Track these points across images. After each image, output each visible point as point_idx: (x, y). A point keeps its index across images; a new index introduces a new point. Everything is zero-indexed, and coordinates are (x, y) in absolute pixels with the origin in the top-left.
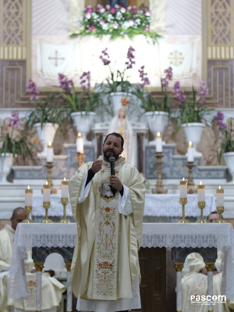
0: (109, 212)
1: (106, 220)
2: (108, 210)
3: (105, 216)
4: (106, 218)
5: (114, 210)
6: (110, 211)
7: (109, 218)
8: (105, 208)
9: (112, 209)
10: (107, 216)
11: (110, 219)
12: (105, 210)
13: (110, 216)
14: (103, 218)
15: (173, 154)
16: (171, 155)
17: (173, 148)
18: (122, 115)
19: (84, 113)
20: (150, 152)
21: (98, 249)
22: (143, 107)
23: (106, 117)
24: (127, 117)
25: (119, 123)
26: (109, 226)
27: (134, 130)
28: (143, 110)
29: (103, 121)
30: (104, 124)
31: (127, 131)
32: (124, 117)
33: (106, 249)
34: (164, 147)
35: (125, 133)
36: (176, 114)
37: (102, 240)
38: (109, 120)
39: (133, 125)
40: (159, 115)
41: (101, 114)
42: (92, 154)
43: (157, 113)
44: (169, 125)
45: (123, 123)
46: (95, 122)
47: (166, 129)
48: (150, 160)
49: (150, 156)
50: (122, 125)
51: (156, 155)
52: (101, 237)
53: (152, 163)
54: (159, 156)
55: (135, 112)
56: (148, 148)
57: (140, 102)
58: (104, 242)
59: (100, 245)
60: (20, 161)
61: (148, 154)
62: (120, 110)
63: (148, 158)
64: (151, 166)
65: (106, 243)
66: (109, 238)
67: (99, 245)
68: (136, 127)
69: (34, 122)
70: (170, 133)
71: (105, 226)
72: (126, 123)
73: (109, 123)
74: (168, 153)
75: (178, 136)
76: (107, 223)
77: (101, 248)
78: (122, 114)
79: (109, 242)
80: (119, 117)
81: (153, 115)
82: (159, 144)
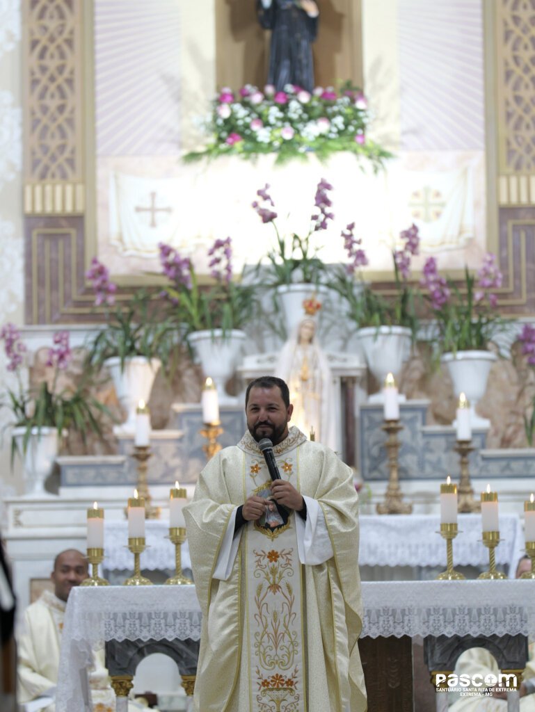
0: (276, 561)
1: (271, 581)
2: (273, 556)
3: (267, 570)
4: (270, 576)
5: (289, 556)
6: (280, 559)
7: (277, 575)
8: (267, 554)
9: (283, 553)
10: (273, 571)
11: (280, 577)
12: (268, 557)
13: (280, 569)
14: (263, 575)
15: (424, 423)
16: (419, 426)
17: (423, 410)
18: (305, 336)
19: (218, 333)
20: (371, 420)
21: (259, 646)
22: (352, 316)
23: (269, 342)
24: (316, 341)
25: (300, 354)
26: (279, 594)
27: (333, 370)
28: (353, 325)
29: (262, 350)
30: (264, 357)
31: (317, 373)
32: (310, 341)
33: (276, 648)
34: (402, 409)
35: (314, 378)
36: (429, 332)
37: (266, 627)
38: (276, 348)
39: (331, 358)
40: (390, 334)
41: (256, 334)
42: (238, 426)
43: (385, 329)
44: (413, 358)
45: (309, 354)
46: (243, 352)
47: (407, 365)
48: (370, 439)
49: (369, 428)
50: (305, 359)
51: (385, 426)
52: (263, 618)
53: (375, 444)
54: (391, 428)
55: (335, 329)
56: (366, 410)
57: (345, 306)
58: (270, 630)
59: (262, 638)
60: (75, 445)
61: (366, 423)
62: (302, 326)
63: (366, 434)
64: (375, 451)
65: (276, 633)
66: (282, 620)
67: (259, 638)
68: (337, 364)
69: (105, 356)
70: (416, 375)
71: (270, 594)
72: (314, 354)
73: (277, 354)
74: (412, 420)
75: (434, 382)
76: (275, 587)
77: (265, 645)
78: (306, 333)
79: (281, 629)
80: (300, 340)
81: (376, 336)
82: (391, 401)
